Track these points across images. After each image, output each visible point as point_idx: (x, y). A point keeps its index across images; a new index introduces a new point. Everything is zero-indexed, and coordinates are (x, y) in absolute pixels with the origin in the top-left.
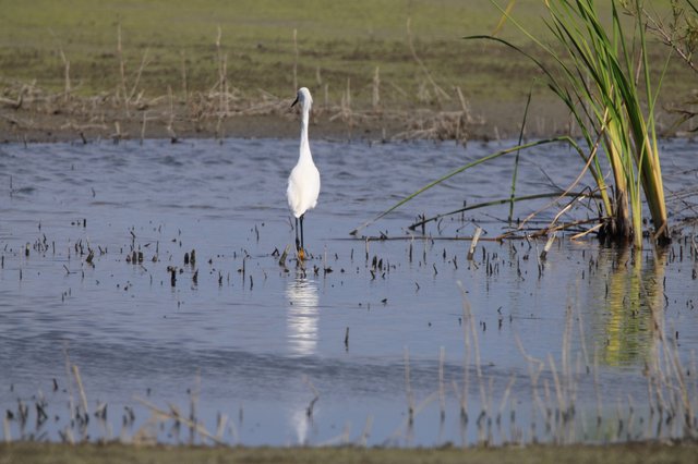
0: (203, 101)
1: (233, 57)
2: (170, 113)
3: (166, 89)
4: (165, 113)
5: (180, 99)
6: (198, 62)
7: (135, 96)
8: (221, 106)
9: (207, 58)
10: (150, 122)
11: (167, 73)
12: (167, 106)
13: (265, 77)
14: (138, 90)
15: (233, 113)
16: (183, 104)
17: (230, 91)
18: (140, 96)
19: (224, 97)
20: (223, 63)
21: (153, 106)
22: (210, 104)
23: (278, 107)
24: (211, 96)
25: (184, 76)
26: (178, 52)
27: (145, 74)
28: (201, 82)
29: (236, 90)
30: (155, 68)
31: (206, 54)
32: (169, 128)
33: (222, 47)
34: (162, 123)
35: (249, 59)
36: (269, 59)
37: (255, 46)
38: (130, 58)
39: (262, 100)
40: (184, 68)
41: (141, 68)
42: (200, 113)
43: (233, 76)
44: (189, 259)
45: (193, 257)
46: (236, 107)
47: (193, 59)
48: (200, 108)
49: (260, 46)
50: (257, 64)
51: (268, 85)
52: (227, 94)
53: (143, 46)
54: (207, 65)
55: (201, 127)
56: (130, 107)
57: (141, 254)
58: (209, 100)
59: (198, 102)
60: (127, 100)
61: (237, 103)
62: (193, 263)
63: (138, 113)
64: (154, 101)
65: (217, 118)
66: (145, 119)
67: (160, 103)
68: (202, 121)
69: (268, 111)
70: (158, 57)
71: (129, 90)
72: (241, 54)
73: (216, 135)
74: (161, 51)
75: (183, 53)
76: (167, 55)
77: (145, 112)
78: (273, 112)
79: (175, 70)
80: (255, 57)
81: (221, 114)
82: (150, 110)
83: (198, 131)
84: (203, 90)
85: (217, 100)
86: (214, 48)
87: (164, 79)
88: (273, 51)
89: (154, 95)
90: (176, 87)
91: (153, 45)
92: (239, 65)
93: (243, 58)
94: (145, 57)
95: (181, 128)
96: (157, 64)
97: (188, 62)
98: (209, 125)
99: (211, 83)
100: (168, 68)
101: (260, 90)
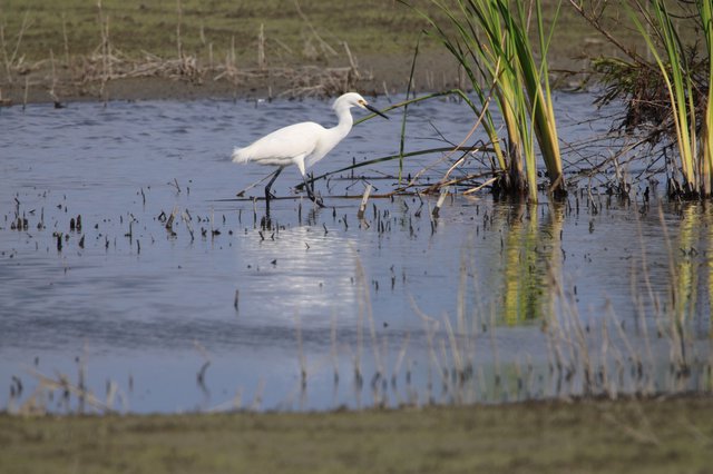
0: (86, 63)
1: (116, 19)
2: (53, 77)
3: (48, 52)
4: (47, 77)
5: (62, 63)
6: (80, 24)
7: (16, 60)
8: (104, 69)
9: (88, 20)
10: (33, 86)
11: (48, 36)
12: (50, 69)
13: (147, 38)
14: (20, 55)
15: (117, 76)
16: (65, 67)
17: (113, 53)
18: (21, 60)
19: (107, 60)
20: (106, 25)
21: (35, 70)
22: (93, 67)
23: (162, 68)
24: (94, 59)
25: (66, 39)
26: (59, 15)
27: (26, 37)
28: (84, 44)
29: (119, 52)
30: (36, 32)
31: (88, 16)
32: (52, 92)
33: (105, 9)
34: (45, 87)
35: (132, 20)
36: (152, 20)
37: (137, 7)
38: (9, 22)
39: (146, 62)
40: (65, 31)
41: (22, 33)
42: (83, 77)
43: (116, 38)
44: (75, 225)
45: (79, 222)
46: (119, 69)
47: (75, 21)
48: (83, 71)
49: (142, 7)
50: (140, 25)
51: (151, 46)
52: (111, 57)
53: (23, 9)
54: (89, 27)
55: (85, 90)
56: (12, 72)
57: (26, 222)
58: (92, 63)
59: (81, 65)
60: (9, 64)
61: (121, 65)
62: (79, 229)
63: (19, 79)
64: (36, 65)
65: (100, 80)
66: (28, 84)
67: (42, 67)
68: (86, 84)
69: (151, 73)
70: (38, 20)
71: (10, 55)
72: (123, 15)
73: (100, 98)
74: (42, 14)
75: (63, 15)
76: (47, 18)
77: (27, 77)
78: (156, 73)
79: (56, 33)
80: (137, 18)
81: (105, 77)
82: (32, 75)
83: (82, 94)
84: (85, 53)
85: (101, 63)
86: (95, 10)
87: (45, 42)
88: (155, 12)
89: (36, 59)
90: (58, 51)
91: (33, 8)
92: (121, 26)
93: (126, 19)
94: (25, 21)
95: (64, 92)
96: (38, 27)
97: (69, 25)
98: (93, 88)
99: (94, 46)
100: (50, 31)
101: (144, 51)
